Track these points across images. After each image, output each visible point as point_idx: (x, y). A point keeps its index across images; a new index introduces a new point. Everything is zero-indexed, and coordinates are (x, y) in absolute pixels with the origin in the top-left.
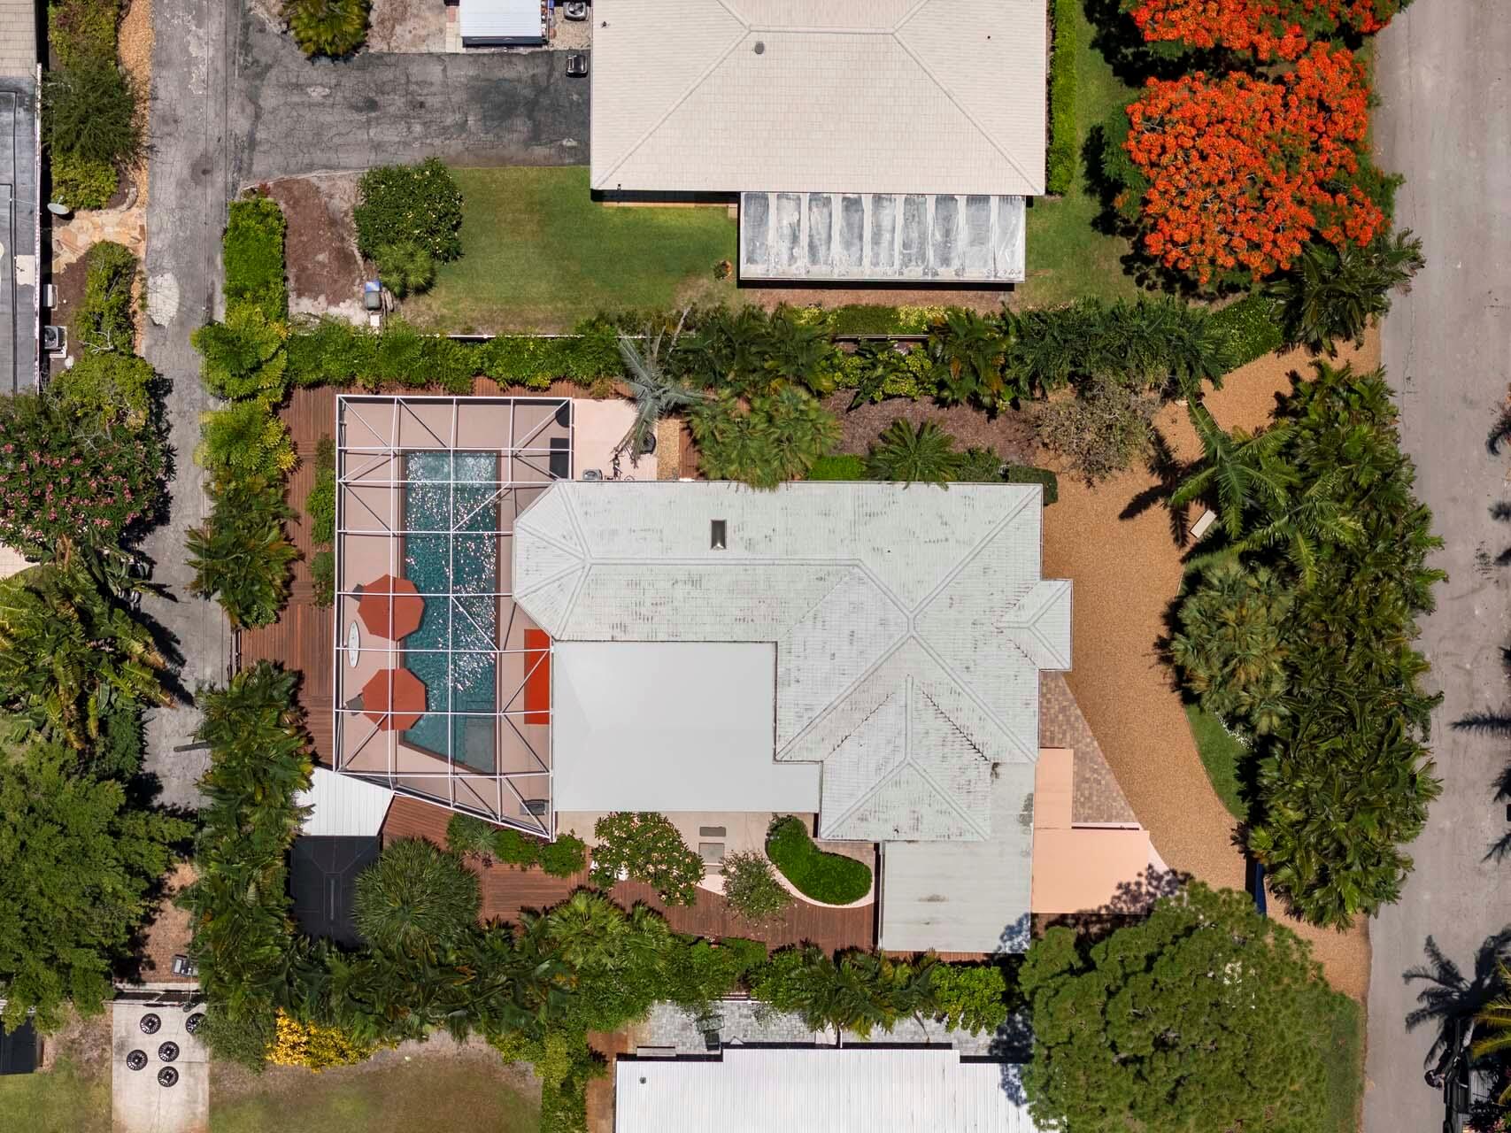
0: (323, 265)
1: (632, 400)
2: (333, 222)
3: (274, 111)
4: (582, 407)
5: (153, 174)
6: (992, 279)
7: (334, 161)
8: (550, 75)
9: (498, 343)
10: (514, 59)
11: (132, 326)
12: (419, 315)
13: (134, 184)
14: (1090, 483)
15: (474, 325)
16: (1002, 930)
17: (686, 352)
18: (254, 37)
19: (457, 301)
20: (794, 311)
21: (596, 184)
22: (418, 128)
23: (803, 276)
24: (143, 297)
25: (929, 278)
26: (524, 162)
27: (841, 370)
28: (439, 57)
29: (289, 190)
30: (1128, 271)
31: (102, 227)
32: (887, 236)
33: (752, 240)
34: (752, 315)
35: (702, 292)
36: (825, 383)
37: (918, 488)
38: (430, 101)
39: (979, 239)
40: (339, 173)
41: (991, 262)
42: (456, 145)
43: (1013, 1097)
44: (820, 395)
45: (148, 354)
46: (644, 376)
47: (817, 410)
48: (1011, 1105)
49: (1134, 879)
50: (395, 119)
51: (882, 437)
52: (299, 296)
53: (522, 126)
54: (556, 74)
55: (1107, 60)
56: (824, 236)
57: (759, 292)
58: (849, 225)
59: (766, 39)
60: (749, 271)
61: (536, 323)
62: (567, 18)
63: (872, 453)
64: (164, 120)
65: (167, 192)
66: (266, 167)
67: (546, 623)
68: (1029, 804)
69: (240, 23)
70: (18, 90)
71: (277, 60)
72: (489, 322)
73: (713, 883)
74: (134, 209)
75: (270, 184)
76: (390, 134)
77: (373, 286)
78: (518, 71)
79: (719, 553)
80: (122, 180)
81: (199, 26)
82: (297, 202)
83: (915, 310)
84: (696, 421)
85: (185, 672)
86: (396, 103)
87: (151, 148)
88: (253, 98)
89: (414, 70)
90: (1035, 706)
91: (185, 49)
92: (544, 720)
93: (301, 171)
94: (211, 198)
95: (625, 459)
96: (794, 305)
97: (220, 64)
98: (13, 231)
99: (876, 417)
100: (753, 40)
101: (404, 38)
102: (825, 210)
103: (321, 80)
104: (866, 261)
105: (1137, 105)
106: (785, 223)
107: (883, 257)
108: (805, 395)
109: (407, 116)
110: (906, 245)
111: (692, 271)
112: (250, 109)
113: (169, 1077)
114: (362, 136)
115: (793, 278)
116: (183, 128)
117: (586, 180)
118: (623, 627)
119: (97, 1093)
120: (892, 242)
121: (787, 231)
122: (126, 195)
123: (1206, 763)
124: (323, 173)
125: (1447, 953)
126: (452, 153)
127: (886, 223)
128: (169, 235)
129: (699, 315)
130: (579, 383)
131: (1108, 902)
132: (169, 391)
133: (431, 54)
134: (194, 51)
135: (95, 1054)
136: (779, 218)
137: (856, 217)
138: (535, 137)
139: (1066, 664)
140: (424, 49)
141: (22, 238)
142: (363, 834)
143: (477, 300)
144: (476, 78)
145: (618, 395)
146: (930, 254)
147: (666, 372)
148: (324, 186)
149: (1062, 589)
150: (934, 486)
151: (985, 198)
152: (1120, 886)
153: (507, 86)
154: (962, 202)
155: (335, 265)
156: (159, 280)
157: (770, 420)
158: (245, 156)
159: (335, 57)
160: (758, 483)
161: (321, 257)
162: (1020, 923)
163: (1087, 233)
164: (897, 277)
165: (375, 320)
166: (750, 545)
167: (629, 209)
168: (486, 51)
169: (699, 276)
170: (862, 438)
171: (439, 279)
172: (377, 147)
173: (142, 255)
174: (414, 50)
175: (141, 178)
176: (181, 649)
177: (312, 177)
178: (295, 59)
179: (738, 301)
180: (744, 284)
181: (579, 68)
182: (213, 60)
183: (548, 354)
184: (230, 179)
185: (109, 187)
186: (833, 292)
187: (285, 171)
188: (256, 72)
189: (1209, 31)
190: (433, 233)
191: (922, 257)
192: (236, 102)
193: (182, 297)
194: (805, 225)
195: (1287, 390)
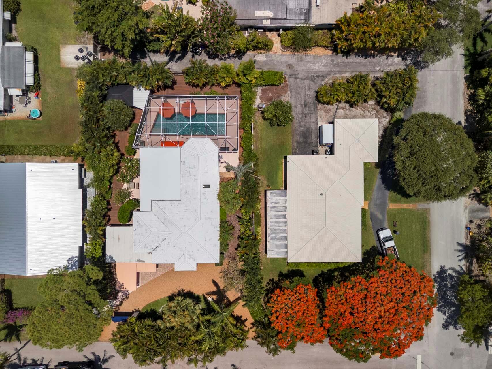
0: (268, 95)
1: (239, 165)
2: (278, 97)
3: (304, 83)
4: (237, 155)
5: (289, 55)
6: (268, 250)
7: (292, 97)
8: (312, 146)
9: (251, 134)
10: (316, 138)
11: (254, 50)
12: (257, 117)
13: (287, 51)
14: (221, 272)
15: (255, 129)
16: (112, 256)
17: (250, 178)
18: (320, 78)
19: (261, 126)
20: (260, 203)
21: (288, 157)
22: (300, 116)
23: (267, 205)
24: (261, 53)
25: (268, 235)
26: (293, 141)
27: (246, 214)
28: (317, 121)
29: (286, 87)
30: (270, 280)
31: (276, 43)
32: (277, 225)
33: (276, 193)
34: (258, 193)
35: (263, 182)
36: (243, 211)
37: (218, 233)
38: (306, 119)
39: (277, 247)
40: (290, 98)
41: (271, 250)
42: (297, 125)
43: (69, 260)
44: (240, 210)
45: (248, 54)
46: (243, 168)
47: (236, 209)
48: (68, 259)
49: (125, 287)
50: (302, 111)
51: (231, 224)
52: (262, 89)
53: (301, 140)
54: (313, 148)
55: (319, 275)
56: (277, 210)
57: (264, 195)
58: (280, 216)
59: (324, 196)
60: (268, 192)
61: (256, 144)
62: (326, 150)
63: (226, 222)
64: (301, 58)
65: (285, 59)
66: (291, 81)
67: (185, 146)
68: (142, 261)
69: (324, 75)
70: (309, 20)
71: (315, 83)
72: (256, 133)
73: (125, 186)
74: (281, 51)
75: (287, 82)
76: (299, 109)
77: (264, 106)
78: (314, 139)
79: (202, 186)
80: (288, 47)
81: (323, 66)
82: (283, 88)
83: (260, 231)
84: (233, 181)
85: (174, 63)
86: (306, 111)
87: (295, 55)
88: (307, 78)
89: (313, 115)
90: (166, 262)
91: (318, 62)
92: (162, 146)
93: (290, 89)
94: (283, 68)
95: (225, 165)
96: (261, 203)
97: (314, 71)
98: (275, 19)
99: (235, 222)
100: (324, 193)
101: (321, 113)
102: (283, 210)
103: (311, 94)
104: (271, 220)
105: (311, 287)
106: (280, 201)
107: (273, 224)
108: (239, 206)
109: (303, 114)
110: (275, 229)
111: (268, 180)
112: (304, 78)
113: (77, 58)
114: (298, 103)
115: (267, 203)
116: (300, 62)
117: (289, 154)
118: (184, 164)
119: (73, 41)
120: (276, 226)
121: (278, 201)
122: (284, 49)
123: (154, 302)
124: (290, 94)
125: (110, 361)
126: (295, 124)
127: (280, 225)
128: (275, 59)
129: (258, 181)
130: (242, 153)
131: (119, 281)
132: (239, 59)
133: (317, 119)
134: (317, 64)
135: (82, 41)
136: (281, 199)
137: (281, 217)
138: (298, 143)
139: (176, 270)
140: (318, 117)
141: (274, 21)
142: (134, 103)
143: (261, 130)
144: (312, 130)
145: (240, 163)
146: (273, 235)
147: (245, 174)
148: (287, 95)
149: (194, 268)
150: (219, 238)
151: (287, 248)
152: (123, 283)
153: (310, 137)
154: (286, 242)
155: (269, 97)
156: (265, 57)
157: (234, 198)
158: (293, 77)
159: (317, 96)
160: (219, 195)
161: (270, 94)
162: (114, 260)
163: (278, 271)
164: (268, 227)
165: (256, 106)
166: (204, 194)
167: (282, 165)
168: (318, 132)
169: (267, 181)
170: (231, 219)
171: (266, 121)
172: (296, 107)
173: (270, 53)
174: (318, 115)
175: (288, 53)
176: (179, 62)
177: (289, 92)
178: (316, 88)
179: (262, 190)
180: (266, 191)
181: (314, 152)
182: (315, 69)
183: (249, 146)
184: (288, 73)
185: (286, 45)
186: (264, 212)
187: (290, 86)
188: (313, 79)
189: (330, 305)
190: (276, 119)
191: (273, 233)
192: (306, 74)
193: (261, 62)
194: (280, 205)
195: (243, 319)
